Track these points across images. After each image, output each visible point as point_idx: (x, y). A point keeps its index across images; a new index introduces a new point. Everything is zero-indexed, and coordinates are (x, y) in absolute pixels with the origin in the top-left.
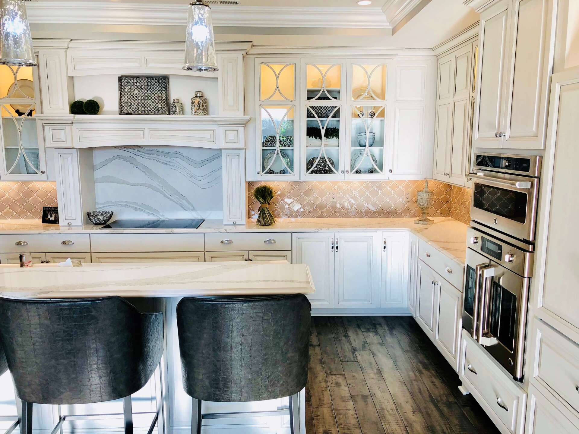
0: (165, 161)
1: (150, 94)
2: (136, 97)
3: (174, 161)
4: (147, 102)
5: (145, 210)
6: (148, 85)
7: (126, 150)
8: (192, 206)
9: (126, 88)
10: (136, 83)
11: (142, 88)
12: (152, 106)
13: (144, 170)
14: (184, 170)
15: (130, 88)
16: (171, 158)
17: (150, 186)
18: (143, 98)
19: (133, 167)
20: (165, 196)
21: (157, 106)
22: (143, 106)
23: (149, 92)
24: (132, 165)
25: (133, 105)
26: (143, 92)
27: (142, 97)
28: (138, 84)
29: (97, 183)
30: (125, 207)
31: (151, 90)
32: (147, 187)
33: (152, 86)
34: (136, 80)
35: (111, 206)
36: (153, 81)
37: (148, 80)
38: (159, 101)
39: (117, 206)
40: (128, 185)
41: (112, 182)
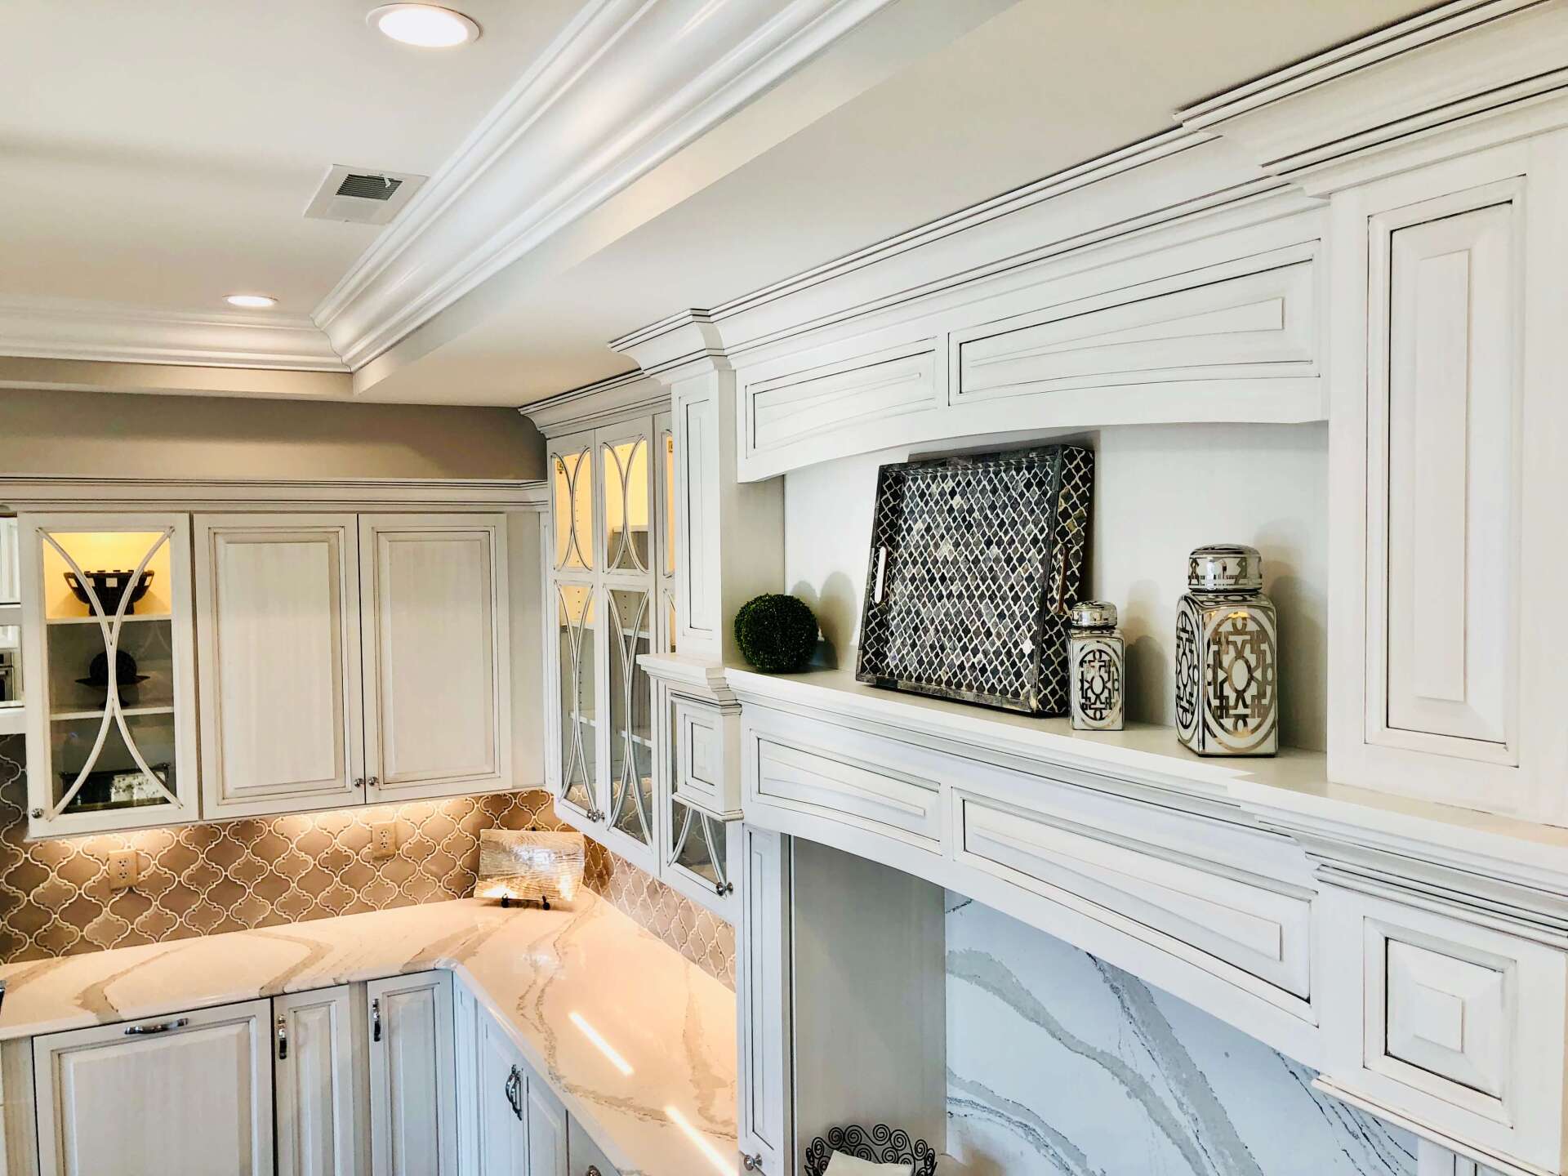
1: (997, 560)
2: (943, 579)
4: (979, 615)
6: (993, 507)
9: (915, 528)
10: (953, 493)
11: (969, 527)
12: (993, 644)
15: (928, 529)
17: (1138, 1088)
18: (968, 588)
21: (1016, 644)
22: (960, 639)
23: (995, 551)
25: (926, 630)
26: (972, 552)
27: (963, 578)
28: (957, 502)
29: (952, 972)
30: (1039, 1151)
31: (1006, 540)
32: (1125, 1089)
33: (1009, 508)
34: (954, 477)
35: (991, 1111)
36: (1017, 478)
37: (996, 474)
38: (1027, 609)
39: (1012, 1126)
40: (1054, 1036)
41: (998, 992)
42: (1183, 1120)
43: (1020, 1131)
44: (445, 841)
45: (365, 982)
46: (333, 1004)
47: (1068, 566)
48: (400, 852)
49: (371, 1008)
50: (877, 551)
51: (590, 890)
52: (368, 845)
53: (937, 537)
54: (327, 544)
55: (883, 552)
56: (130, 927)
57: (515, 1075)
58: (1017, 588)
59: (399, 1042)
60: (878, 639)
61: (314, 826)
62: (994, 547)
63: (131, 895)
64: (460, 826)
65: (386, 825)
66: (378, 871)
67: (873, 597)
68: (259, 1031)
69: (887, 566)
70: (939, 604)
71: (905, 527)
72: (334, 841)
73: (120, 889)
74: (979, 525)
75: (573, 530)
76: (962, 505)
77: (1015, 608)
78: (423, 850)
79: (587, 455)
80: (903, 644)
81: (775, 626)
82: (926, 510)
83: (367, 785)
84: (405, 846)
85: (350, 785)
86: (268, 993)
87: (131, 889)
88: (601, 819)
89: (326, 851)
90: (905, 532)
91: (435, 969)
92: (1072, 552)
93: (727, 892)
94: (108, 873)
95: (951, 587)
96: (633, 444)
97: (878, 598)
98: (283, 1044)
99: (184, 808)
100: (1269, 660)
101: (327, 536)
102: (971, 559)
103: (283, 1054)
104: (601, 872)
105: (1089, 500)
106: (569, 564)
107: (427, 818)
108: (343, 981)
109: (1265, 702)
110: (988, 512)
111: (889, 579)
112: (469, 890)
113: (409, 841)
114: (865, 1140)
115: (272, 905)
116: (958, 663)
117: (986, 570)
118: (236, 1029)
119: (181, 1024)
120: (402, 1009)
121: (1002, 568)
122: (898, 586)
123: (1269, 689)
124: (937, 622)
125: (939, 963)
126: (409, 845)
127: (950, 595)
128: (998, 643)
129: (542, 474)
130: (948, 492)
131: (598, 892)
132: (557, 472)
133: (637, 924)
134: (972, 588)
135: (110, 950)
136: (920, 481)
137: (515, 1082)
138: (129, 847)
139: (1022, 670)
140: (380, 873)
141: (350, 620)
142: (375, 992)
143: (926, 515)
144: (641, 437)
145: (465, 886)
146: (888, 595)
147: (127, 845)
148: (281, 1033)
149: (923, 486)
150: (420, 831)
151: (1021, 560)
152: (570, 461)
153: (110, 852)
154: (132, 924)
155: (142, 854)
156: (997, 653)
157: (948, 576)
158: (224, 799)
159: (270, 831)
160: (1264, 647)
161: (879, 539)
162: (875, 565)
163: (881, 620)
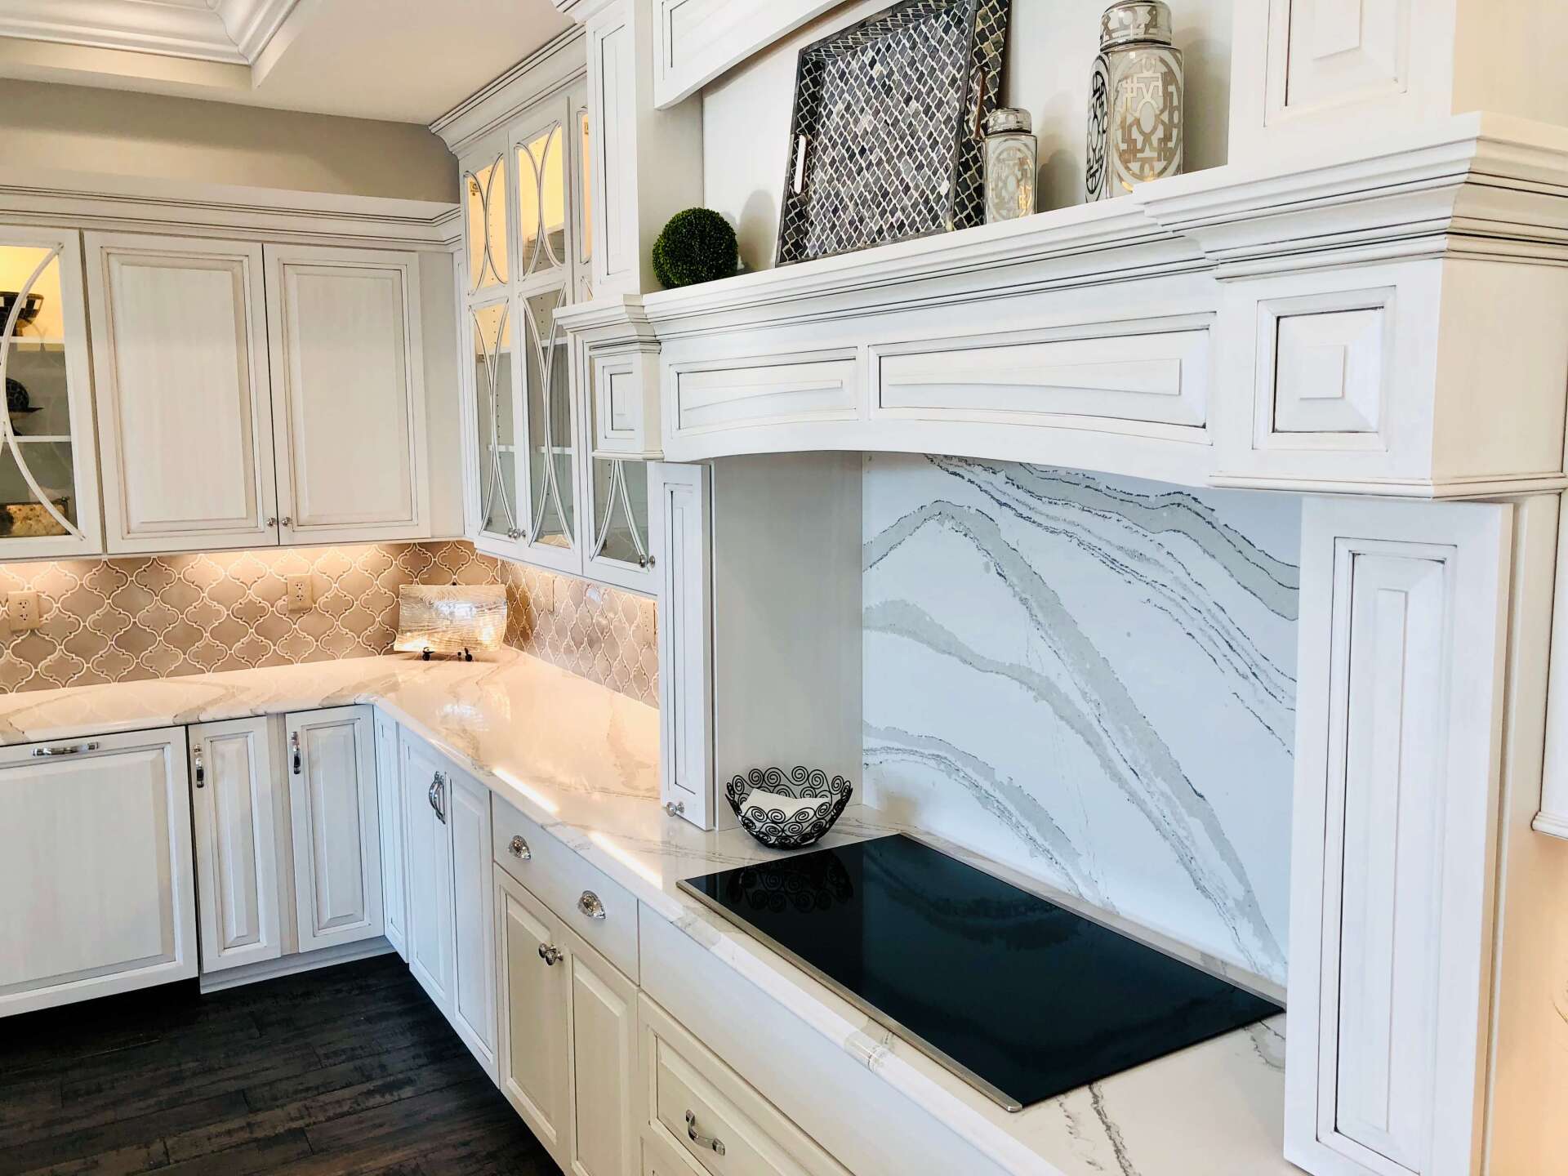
0: (1121, 548)
1: (916, 114)
2: (862, 152)
3: (1161, 557)
4: (898, 174)
5: (1018, 822)
6: (912, 63)
7: (967, 476)
8: (1241, 877)
9: (835, 111)
10: (872, 63)
11: (889, 91)
12: (911, 197)
13: (1023, 592)
14: (1212, 622)
15: (848, 108)
16: (1150, 536)
17: (1044, 690)
18: (887, 151)
19: (987, 568)
20: (1107, 764)
21: (933, 190)
22: (879, 205)
24: (980, 559)
25: (845, 208)
26: (891, 115)
27: (882, 144)
28: (877, 70)
29: (868, 627)
30: (950, 778)
31: (924, 91)
32: (1032, 694)
33: (928, 58)
34: (872, 47)
35: (904, 751)
36: (937, 25)
37: (915, 29)
38: (945, 151)
39: (925, 760)
40: (965, 661)
41: (913, 634)
42: (1086, 708)
43: (932, 763)
44: (363, 597)
45: (284, 714)
46: (251, 735)
47: (984, 90)
48: (317, 605)
49: (289, 740)
50: (797, 137)
51: (513, 648)
52: (284, 597)
53: (857, 112)
54: (230, 273)
55: (802, 140)
56: (34, 671)
57: (438, 781)
58: (935, 135)
59: (320, 774)
60: (798, 230)
61: (226, 575)
62: (914, 104)
63: (33, 637)
64: (378, 582)
65: (301, 577)
66: (295, 624)
67: (793, 185)
68: (174, 758)
69: (807, 155)
70: (858, 178)
71: (824, 114)
72: (248, 592)
73: (22, 631)
74: (899, 85)
75: (487, 247)
76: (882, 71)
77: (933, 155)
78: (340, 606)
79: (501, 163)
80: (823, 230)
81: (694, 233)
82: (845, 88)
83: (281, 526)
84: (322, 600)
85: (262, 525)
86: (183, 721)
87: (33, 631)
88: (521, 537)
89: (240, 601)
90: (825, 119)
91: (356, 704)
92: (989, 76)
93: (649, 565)
94: (8, 615)
95: (871, 157)
96: (547, 136)
97: (798, 188)
98: (200, 774)
99: (86, 538)
100: (1175, 103)
101: (228, 263)
102: (890, 122)
103: (199, 783)
104: (524, 628)
105: (1006, 25)
106: (484, 285)
107: (344, 572)
108: (261, 712)
109: (1171, 145)
110: (908, 69)
111: (809, 169)
112: (389, 647)
113: (326, 594)
114: (784, 781)
115: (185, 654)
116: (875, 229)
117: (904, 127)
118: (151, 755)
119: (91, 747)
120: (321, 745)
121: (921, 120)
122: (819, 175)
123: (1175, 132)
124: (856, 196)
125: (857, 621)
126: (326, 599)
127: (870, 164)
128: (916, 195)
129: (455, 197)
130: (867, 63)
131: (522, 649)
132: (470, 194)
133: (561, 669)
134: (892, 150)
135: (14, 693)
136: (840, 62)
137: (439, 786)
138: (29, 589)
139: (939, 213)
140: (296, 626)
141: (258, 353)
142: (294, 724)
143: (846, 95)
144: (556, 123)
145: (384, 643)
146: (807, 186)
147: (27, 586)
148: (197, 763)
149: (843, 66)
150: (337, 585)
151: (939, 106)
152: (483, 177)
153: (9, 593)
154: (36, 668)
155: (43, 596)
156: (915, 205)
157: (867, 147)
158: (129, 533)
159: (179, 578)
160: (1172, 88)
161: (799, 125)
162: (795, 152)
163: (801, 210)
